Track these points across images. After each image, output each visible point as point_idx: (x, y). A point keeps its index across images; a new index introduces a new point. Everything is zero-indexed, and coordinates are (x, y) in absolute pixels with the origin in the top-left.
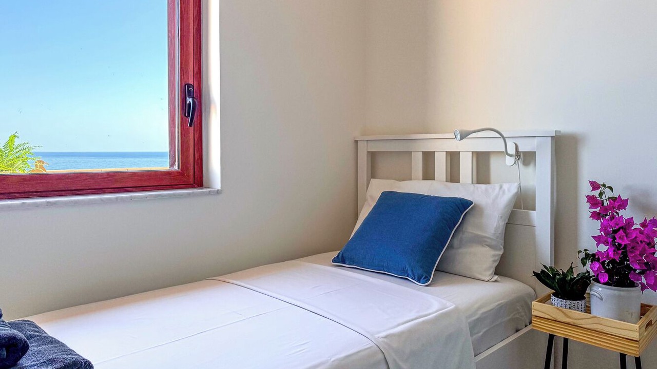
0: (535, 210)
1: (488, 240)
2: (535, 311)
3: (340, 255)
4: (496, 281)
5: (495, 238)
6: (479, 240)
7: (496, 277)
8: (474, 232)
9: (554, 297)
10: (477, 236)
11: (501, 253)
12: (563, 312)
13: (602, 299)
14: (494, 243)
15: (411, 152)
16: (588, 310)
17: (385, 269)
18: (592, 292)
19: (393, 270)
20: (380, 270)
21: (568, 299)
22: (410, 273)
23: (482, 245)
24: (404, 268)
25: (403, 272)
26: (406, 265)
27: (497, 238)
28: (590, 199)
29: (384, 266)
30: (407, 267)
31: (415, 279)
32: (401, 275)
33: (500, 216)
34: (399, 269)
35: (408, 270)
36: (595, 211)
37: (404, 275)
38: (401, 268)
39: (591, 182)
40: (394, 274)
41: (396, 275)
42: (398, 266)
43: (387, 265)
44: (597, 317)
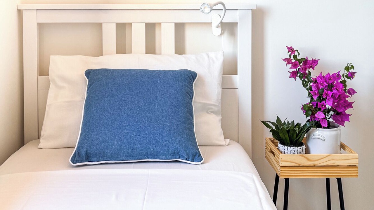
0: (237, 74)
1: (212, 107)
3: (77, 153)
5: (218, 104)
6: (207, 109)
7: (228, 140)
8: (201, 101)
9: (281, 145)
10: (205, 105)
12: (305, 157)
13: (324, 141)
14: (216, 109)
15: (101, 23)
16: (307, 151)
17: (149, 157)
18: (315, 136)
19: (161, 155)
20: (142, 159)
21: (298, 146)
22: (182, 155)
23: (208, 113)
24: (175, 151)
25: (174, 155)
26: (177, 147)
27: (219, 104)
28: (288, 61)
29: (149, 153)
30: (180, 148)
31: (189, 159)
32: (171, 159)
33: (218, 83)
34: (168, 152)
35: (180, 151)
36: (294, 71)
37: (176, 158)
38: (171, 151)
39: (288, 47)
40: (161, 159)
41: (164, 159)
42: (168, 150)
43: (153, 151)
44: (330, 155)
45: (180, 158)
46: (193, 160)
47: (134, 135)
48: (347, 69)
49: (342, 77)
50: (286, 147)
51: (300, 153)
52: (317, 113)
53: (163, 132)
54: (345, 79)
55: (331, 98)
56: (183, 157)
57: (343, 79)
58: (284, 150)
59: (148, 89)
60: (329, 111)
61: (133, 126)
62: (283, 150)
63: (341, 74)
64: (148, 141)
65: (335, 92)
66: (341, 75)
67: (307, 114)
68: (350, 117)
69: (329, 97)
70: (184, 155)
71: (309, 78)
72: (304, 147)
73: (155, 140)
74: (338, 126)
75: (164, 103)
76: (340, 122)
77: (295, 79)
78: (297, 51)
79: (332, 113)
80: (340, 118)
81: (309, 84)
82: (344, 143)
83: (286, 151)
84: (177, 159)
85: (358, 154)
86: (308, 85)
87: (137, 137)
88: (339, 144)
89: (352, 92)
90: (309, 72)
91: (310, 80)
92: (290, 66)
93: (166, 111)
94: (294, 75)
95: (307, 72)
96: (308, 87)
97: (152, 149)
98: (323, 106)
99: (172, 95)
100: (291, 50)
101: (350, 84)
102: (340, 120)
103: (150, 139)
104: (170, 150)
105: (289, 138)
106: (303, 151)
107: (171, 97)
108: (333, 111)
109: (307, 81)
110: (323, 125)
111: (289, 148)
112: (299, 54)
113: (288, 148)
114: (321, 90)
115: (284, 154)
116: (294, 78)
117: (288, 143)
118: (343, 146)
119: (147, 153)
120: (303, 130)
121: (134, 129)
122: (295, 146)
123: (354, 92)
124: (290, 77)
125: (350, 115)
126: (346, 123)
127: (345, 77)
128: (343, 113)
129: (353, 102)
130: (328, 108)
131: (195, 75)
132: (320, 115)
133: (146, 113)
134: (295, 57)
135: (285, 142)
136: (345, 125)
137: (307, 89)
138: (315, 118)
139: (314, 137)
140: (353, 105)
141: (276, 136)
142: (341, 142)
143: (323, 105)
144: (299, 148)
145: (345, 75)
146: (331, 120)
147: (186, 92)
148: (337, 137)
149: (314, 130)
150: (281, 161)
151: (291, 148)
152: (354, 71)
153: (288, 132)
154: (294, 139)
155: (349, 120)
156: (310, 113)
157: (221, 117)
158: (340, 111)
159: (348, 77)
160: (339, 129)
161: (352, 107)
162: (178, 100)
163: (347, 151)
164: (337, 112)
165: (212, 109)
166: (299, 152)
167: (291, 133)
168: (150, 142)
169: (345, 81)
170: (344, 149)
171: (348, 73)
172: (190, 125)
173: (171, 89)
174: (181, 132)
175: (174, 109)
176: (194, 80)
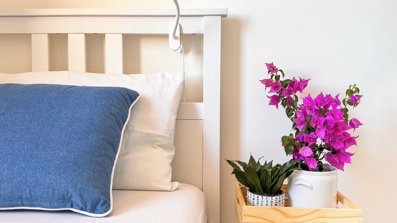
0: (203, 102)
1: (160, 139)
2: (247, 218)
4: (177, 189)
5: (168, 136)
6: (151, 141)
7: (177, 184)
9: (250, 193)
10: (148, 135)
11: (173, 153)
12: (281, 212)
13: (312, 189)
14: (166, 142)
15: (30, 34)
17: (25, 203)
18: (299, 182)
19: (42, 201)
20: (13, 206)
21: (275, 195)
22: (75, 201)
23: (153, 147)
24: (64, 195)
25: (63, 202)
26: (67, 189)
27: (170, 136)
28: (267, 83)
29: (24, 197)
30: (71, 191)
31: (86, 208)
32: (58, 208)
33: (171, 108)
34: (54, 198)
35: (71, 196)
36: (275, 95)
37: (65, 207)
38: (58, 195)
39: (267, 65)
40: (43, 207)
41: (47, 208)
42: (53, 193)
43: (30, 193)
44: (320, 210)
45: (72, 207)
46: (93, 210)
47: (4, 168)
48: (350, 92)
49: (342, 103)
50: (256, 196)
51: (276, 205)
52: (302, 149)
53: (49, 166)
54: (345, 106)
55: (322, 128)
56: (78, 205)
57: (342, 106)
58: (254, 199)
59: (52, 107)
60: (321, 149)
61: (6, 155)
62: (252, 200)
63: (341, 99)
64: (23, 178)
65: (330, 118)
66: (341, 101)
67: (288, 150)
68: (351, 157)
69: (321, 125)
70: (78, 202)
71: (295, 104)
72: (282, 197)
73: (33, 177)
74: (334, 169)
75: (68, 125)
76: (338, 164)
77: (277, 106)
78: (281, 71)
79: (325, 151)
80: (337, 158)
81: (294, 112)
82: (343, 193)
83: (256, 201)
84: (67, 207)
85: (361, 210)
86: (293, 114)
87: (8, 173)
88: (335, 195)
89: (355, 124)
90: (296, 97)
91: (295, 106)
92: (269, 89)
93: (66, 136)
94: (274, 101)
95: (292, 96)
96: (293, 116)
97: (28, 191)
98: (311, 140)
99: (84, 116)
100: (272, 68)
101: (353, 112)
102: (338, 161)
103: (27, 176)
104: (56, 194)
105: (262, 184)
106: (281, 202)
107: (82, 118)
108: (328, 149)
109: (293, 108)
110: (311, 166)
111: (260, 197)
112: (283, 75)
113: (258, 197)
114: (309, 118)
115: (253, 205)
116: (275, 105)
117: (259, 191)
118: (339, 198)
119: (21, 198)
120: (281, 171)
121: (7, 160)
122: (270, 194)
123: (359, 124)
124: (270, 104)
125: (352, 155)
126: (346, 165)
127: (346, 103)
128: (342, 151)
129: (357, 136)
130: (321, 145)
131: (134, 95)
132: (306, 152)
133: (34, 137)
134: (277, 78)
135: (256, 188)
136: (344, 168)
137: (292, 119)
138: (299, 156)
139: (297, 183)
140: (356, 140)
141: (243, 180)
142: (337, 191)
143: (311, 138)
144: (274, 198)
145: (347, 100)
146: (324, 161)
147: (110, 113)
148: (332, 184)
149: (297, 172)
150: (244, 215)
151: (263, 197)
152: (359, 94)
153: (259, 174)
154: (268, 185)
155: (351, 161)
156: (292, 148)
157: (174, 154)
158: (337, 147)
159: (350, 103)
160: (335, 172)
161: (355, 143)
162: (92, 122)
163: (345, 205)
164: (333, 150)
165: (159, 141)
166: (274, 204)
167: (263, 176)
168: (26, 180)
169: (346, 110)
170: (342, 201)
171: (350, 98)
172: (103, 157)
173: (86, 108)
174: (80, 167)
175: (81, 133)
176: (132, 102)
